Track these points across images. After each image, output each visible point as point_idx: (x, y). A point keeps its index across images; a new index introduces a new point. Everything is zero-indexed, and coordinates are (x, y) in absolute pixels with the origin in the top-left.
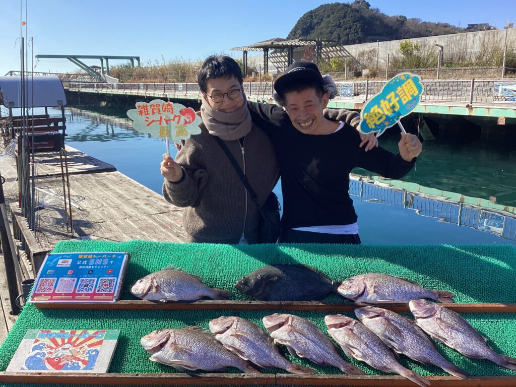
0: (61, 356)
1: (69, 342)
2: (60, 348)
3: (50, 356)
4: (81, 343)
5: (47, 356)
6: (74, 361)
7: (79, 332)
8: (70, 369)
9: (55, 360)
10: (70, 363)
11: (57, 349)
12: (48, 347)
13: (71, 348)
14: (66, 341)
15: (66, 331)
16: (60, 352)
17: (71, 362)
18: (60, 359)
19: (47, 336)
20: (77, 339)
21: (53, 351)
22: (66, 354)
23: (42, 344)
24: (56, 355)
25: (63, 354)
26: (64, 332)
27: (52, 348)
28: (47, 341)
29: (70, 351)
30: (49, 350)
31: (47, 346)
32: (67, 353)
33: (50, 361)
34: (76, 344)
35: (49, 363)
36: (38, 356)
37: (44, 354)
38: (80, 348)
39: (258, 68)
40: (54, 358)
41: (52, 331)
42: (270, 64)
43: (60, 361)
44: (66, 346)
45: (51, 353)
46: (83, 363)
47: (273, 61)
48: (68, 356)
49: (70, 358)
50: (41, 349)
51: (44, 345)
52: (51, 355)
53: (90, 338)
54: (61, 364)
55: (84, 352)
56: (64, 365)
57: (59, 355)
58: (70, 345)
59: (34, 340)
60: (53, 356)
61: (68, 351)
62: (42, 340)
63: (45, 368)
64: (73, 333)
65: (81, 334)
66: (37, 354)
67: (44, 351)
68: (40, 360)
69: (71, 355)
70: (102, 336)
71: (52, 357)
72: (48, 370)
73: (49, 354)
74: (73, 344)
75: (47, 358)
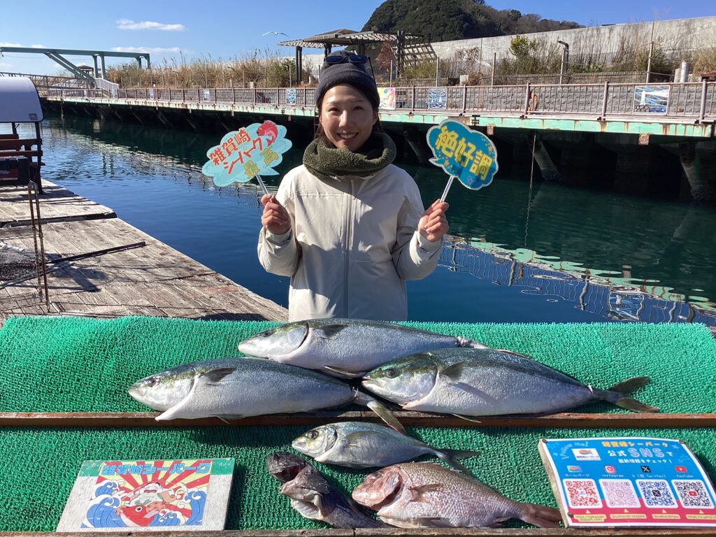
0: (145, 503)
1: (155, 480)
2: (142, 491)
3: (126, 504)
4: (175, 481)
5: (122, 504)
6: (168, 511)
7: (168, 463)
9: (136, 510)
10: (161, 514)
11: (137, 493)
12: (122, 489)
13: (160, 490)
14: (150, 478)
15: (147, 462)
16: (142, 497)
17: (164, 512)
18: (144, 508)
19: (116, 471)
20: (167, 475)
21: (130, 495)
22: (153, 500)
23: (110, 484)
24: (137, 502)
25: (148, 501)
26: (143, 463)
27: (128, 491)
28: (116, 479)
29: (159, 494)
31: (119, 486)
32: (154, 498)
33: (128, 511)
34: (166, 484)
35: (127, 516)
36: (107, 504)
37: (117, 501)
40: (135, 507)
41: (124, 463)
43: (144, 512)
44: (152, 486)
45: (128, 499)
48: (156, 503)
49: (159, 506)
50: (110, 492)
51: (115, 486)
52: (128, 502)
54: (147, 516)
56: (152, 518)
57: (142, 502)
58: (157, 485)
59: (96, 478)
60: (133, 504)
61: (155, 494)
63: (121, 524)
64: (159, 465)
65: (172, 467)
66: (105, 500)
68: (110, 510)
69: (161, 501)
70: (206, 467)
71: (130, 506)
72: (126, 526)
73: (125, 500)
74: (160, 483)
75: (123, 509)
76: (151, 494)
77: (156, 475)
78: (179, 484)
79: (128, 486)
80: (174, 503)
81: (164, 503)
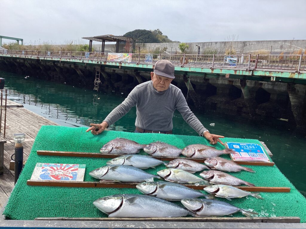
2: (57, 171)
4: (67, 169)
6: (65, 177)
9: (55, 176)
12: (50, 170)
14: (59, 168)
17: (64, 177)
19: (48, 166)
21: (53, 172)
23: (46, 169)
25: (59, 174)
26: (56, 164)
29: (62, 172)
32: (61, 173)
35: (53, 177)
37: (49, 173)
38: (67, 171)
43: (58, 176)
48: (62, 174)
50: (46, 171)
54: (59, 177)
56: (61, 178)
57: (57, 174)
58: (61, 170)
60: (54, 174)
61: (61, 172)
70: (77, 166)
76: (60, 172)
77: (61, 167)
78: (68, 170)
79: (52, 170)
80: (67, 175)
81: (64, 174)
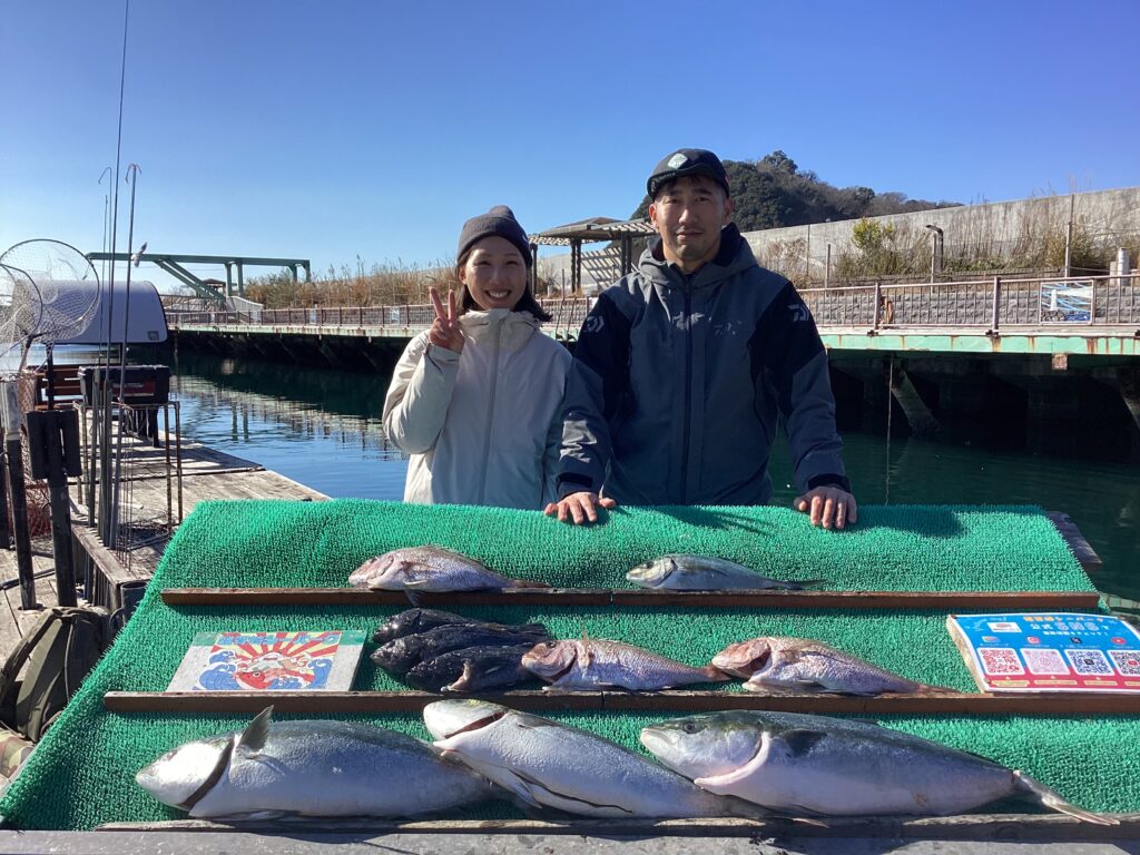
0: (264, 669)
1: (276, 649)
2: (261, 659)
3: (244, 670)
4: (299, 650)
6: (288, 676)
8: (283, 687)
9: (254, 675)
11: (256, 660)
12: (239, 657)
13: (281, 658)
14: (270, 648)
15: (267, 634)
16: (261, 664)
17: (284, 677)
18: (262, 673)
19: (234, 641)
20: (290, 645)
21: (248, 662)
22: (273, 667)
23: (227, 653)
24: (256, 669)
26: (263, 635)
27: (245, 658)
28: (234, 649)
29: (279, 662)
30: (240, 661)
31: (236, 655)
32: (274, 665)
33: (245, 677)
34: (289, 653)
35: (243, 680)
36: (223, 670)
37: (232, 668)
39: (558, 280)
40: (252, 673)
41: (243, 635)
42: (584, 271)
43: (262, 677)
44: (272, 655)
45: (244, 666)
46: (305, 680)
47: (589, 267)
48: (276, 669)
49: (279, 672)
50: (225, 660)
51: (232, 654)
52: (245, 668)
53: (314, 643)
54: (266, 680)
55: (305, 663)
56: (270, 683)
58: (279, 654)
59: (211, 648)
60: (250, 670)
61: (275, 662)
62: (227, 648)
63: (237, 685)
64: (282, 636)
65: (296, 638)
66: (221, 667)
67: (232, 662)
68: (227, 675)
69: (282, 667)
70: (335, 638)
71: (248, 671)
72: (242, 688)
74: (284, 652)
75: (238, 673)
77: (277, 645)
78: (303, 653)
79: (246, 654)
80: (297, 669)
81: (284, 669)
